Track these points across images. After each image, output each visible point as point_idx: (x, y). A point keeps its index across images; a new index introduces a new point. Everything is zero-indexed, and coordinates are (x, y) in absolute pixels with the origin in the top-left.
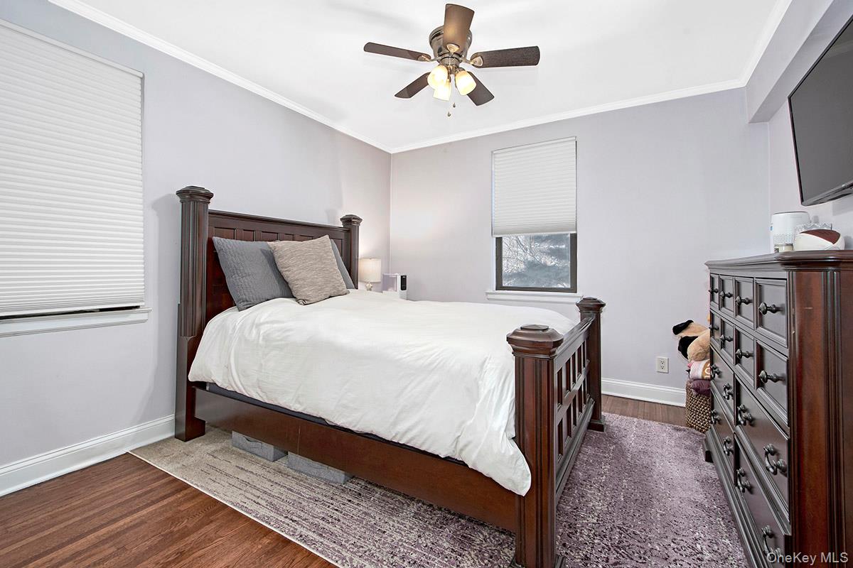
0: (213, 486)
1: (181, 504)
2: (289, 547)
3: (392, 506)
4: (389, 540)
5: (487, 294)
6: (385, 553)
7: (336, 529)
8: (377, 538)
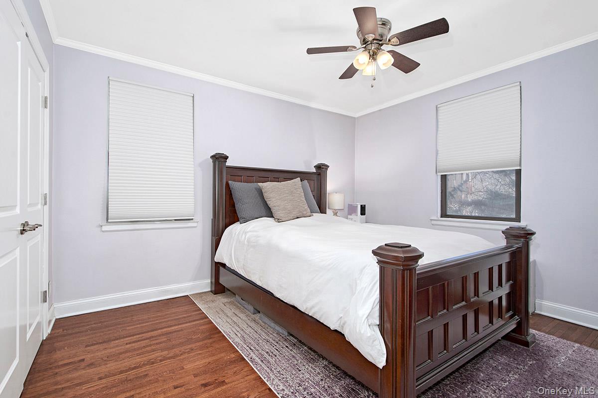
0: (219, 320)
1: (201, 325)
2: (243, 362)
3: (312, 357)
4: (301, 376)
5: (431, 220)
6: (295, 383)
7: (272, 361)
8: (294, 373)
